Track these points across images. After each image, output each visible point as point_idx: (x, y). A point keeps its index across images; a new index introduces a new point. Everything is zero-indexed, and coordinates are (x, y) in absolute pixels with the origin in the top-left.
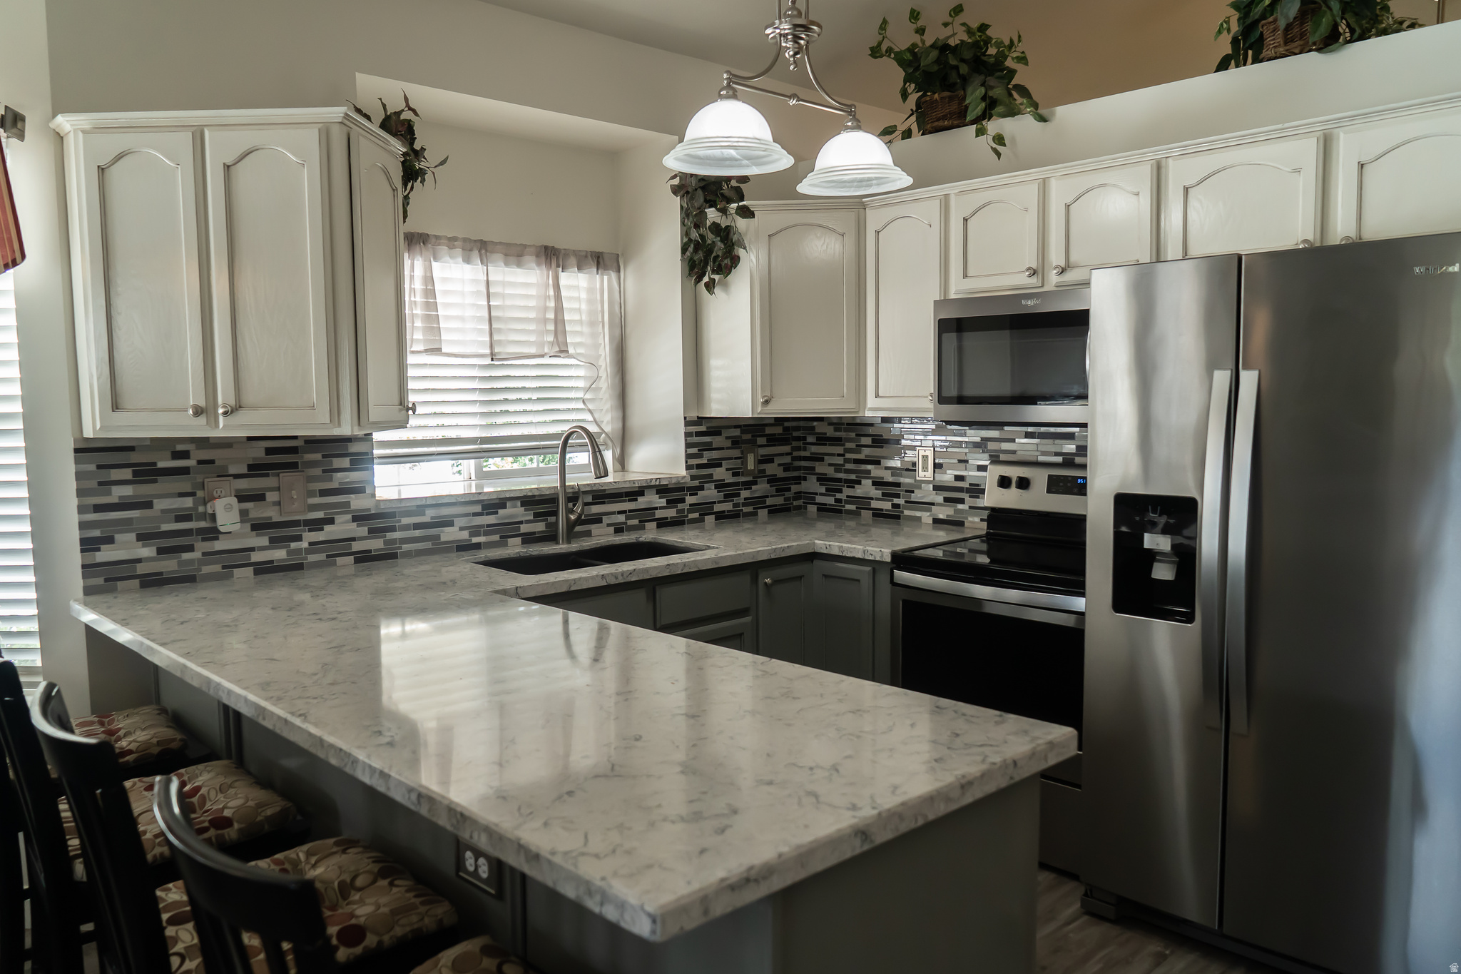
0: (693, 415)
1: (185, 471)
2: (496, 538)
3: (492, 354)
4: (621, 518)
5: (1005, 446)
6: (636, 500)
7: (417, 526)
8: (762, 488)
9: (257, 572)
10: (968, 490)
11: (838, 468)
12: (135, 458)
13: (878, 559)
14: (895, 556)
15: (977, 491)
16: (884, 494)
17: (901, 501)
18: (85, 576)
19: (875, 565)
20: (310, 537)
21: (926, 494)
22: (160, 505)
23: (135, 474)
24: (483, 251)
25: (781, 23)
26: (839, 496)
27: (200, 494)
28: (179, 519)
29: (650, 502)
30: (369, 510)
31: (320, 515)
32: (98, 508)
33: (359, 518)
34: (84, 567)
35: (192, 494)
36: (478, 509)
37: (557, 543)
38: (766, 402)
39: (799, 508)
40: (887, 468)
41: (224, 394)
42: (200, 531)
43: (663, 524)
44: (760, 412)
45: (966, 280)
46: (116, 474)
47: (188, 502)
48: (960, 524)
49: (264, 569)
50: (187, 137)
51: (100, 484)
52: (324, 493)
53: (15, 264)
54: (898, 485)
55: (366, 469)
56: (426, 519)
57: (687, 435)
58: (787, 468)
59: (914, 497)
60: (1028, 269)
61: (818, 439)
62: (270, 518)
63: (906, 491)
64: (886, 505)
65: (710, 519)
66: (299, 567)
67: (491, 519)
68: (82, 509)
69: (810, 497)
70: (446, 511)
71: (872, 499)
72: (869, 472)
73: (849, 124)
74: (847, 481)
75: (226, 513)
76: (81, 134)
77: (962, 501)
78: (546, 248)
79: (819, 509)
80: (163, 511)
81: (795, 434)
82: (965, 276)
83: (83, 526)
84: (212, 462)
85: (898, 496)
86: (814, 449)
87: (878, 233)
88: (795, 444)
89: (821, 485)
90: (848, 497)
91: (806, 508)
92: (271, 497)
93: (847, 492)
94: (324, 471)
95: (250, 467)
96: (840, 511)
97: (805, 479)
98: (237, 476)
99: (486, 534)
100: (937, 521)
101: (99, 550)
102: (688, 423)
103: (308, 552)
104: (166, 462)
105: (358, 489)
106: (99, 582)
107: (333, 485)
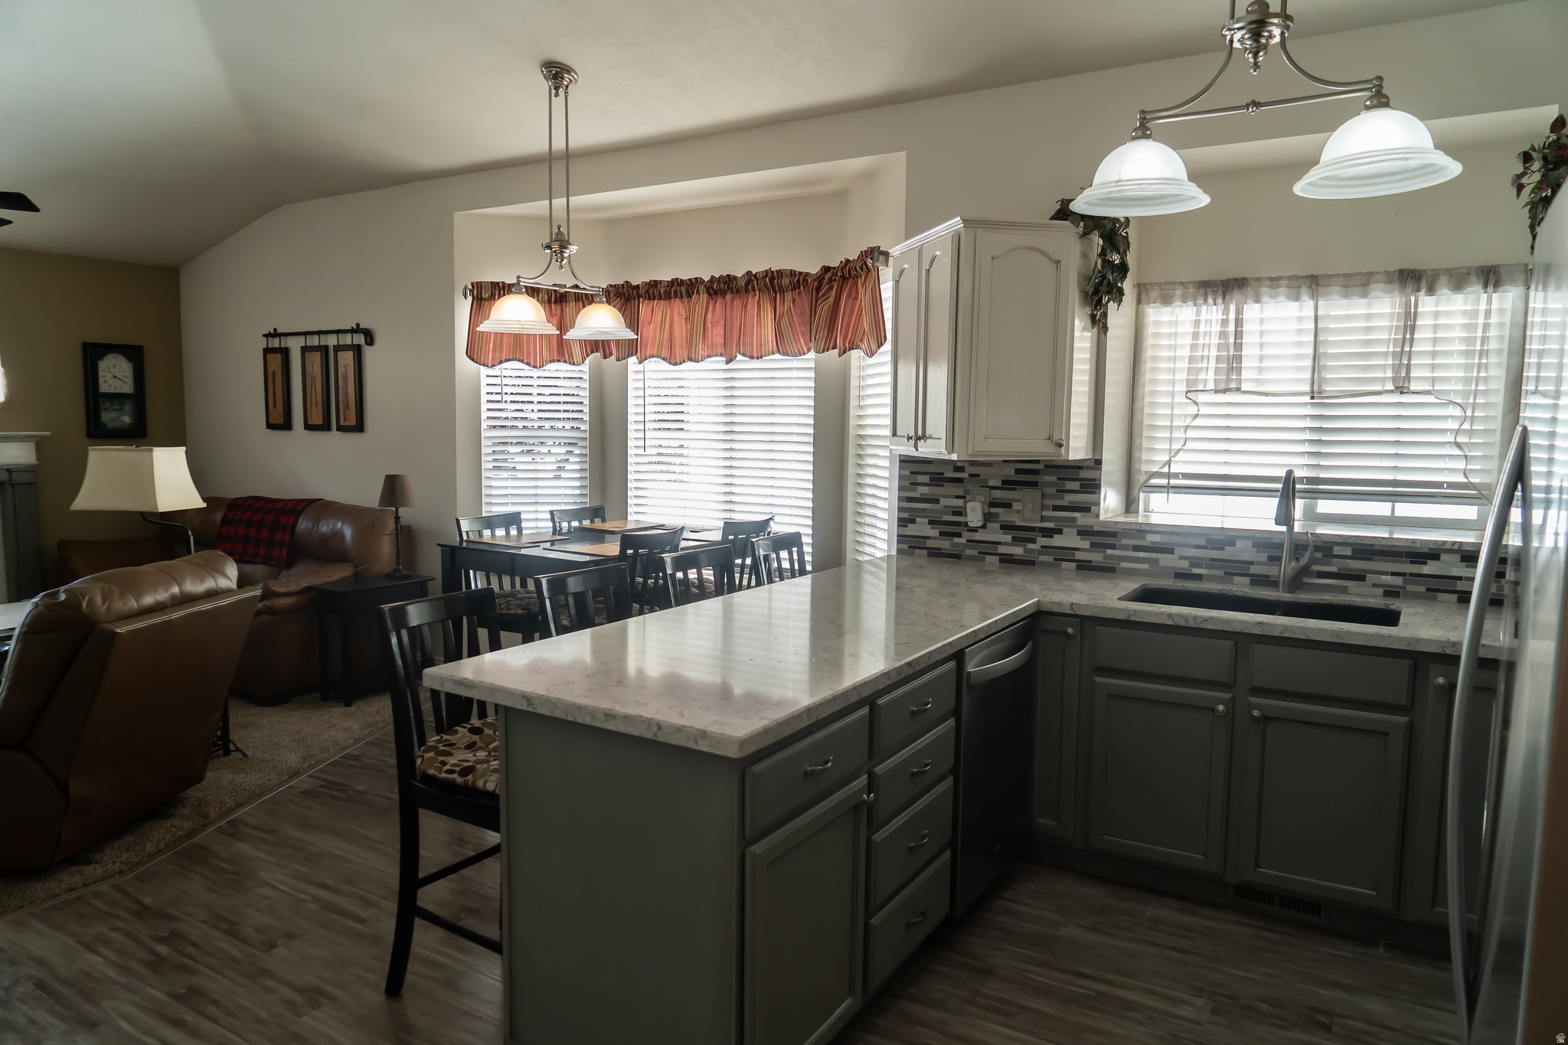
1: (960, 480)
2: (1221, 573)
3: (1312, 392)
4: (1398, 581)
7: (1137, 548)
9: (1001, 561)
12: (932, 469)
18: (898, 542)
20: (1042, 541)
22: (944, 502)
23: (931, 479)
24: (1314, 287)
27: (965, 497)
28: (955, 513)
30: (1093, 527)
31: (1051, 525)
32: (910, 500)
33: (1083, 533)
34: (898, 536)
36: (1203, 542)
37: (1279, 591)
42: (961, 524)
46: (921, 479)
47: (960, 503)
49: (1007, 560)
51: (911, 484)
52: (1056, 508)
53: (882, 344)
55: (1094, 493)
56: (1145, 543)
62: (1014, 522)
66: (1032, 563)
67: (1215, 554)
68: (900, 499)
70: (1168, 539)
75: (974, 515)
78: (1401, 272)
80: (945, 507)
83: (900, 510)
84: (978, 476)
92: (1016, 506)
94: (1058, 491)
95: (1004, 482)
98: (992, 488)
99: (1208, 567)
101: (907, 526)
103: (1040, 553)
104: (950, 474)
105: (1085, 509)
106: (905, 547)
107: (1064, 503)
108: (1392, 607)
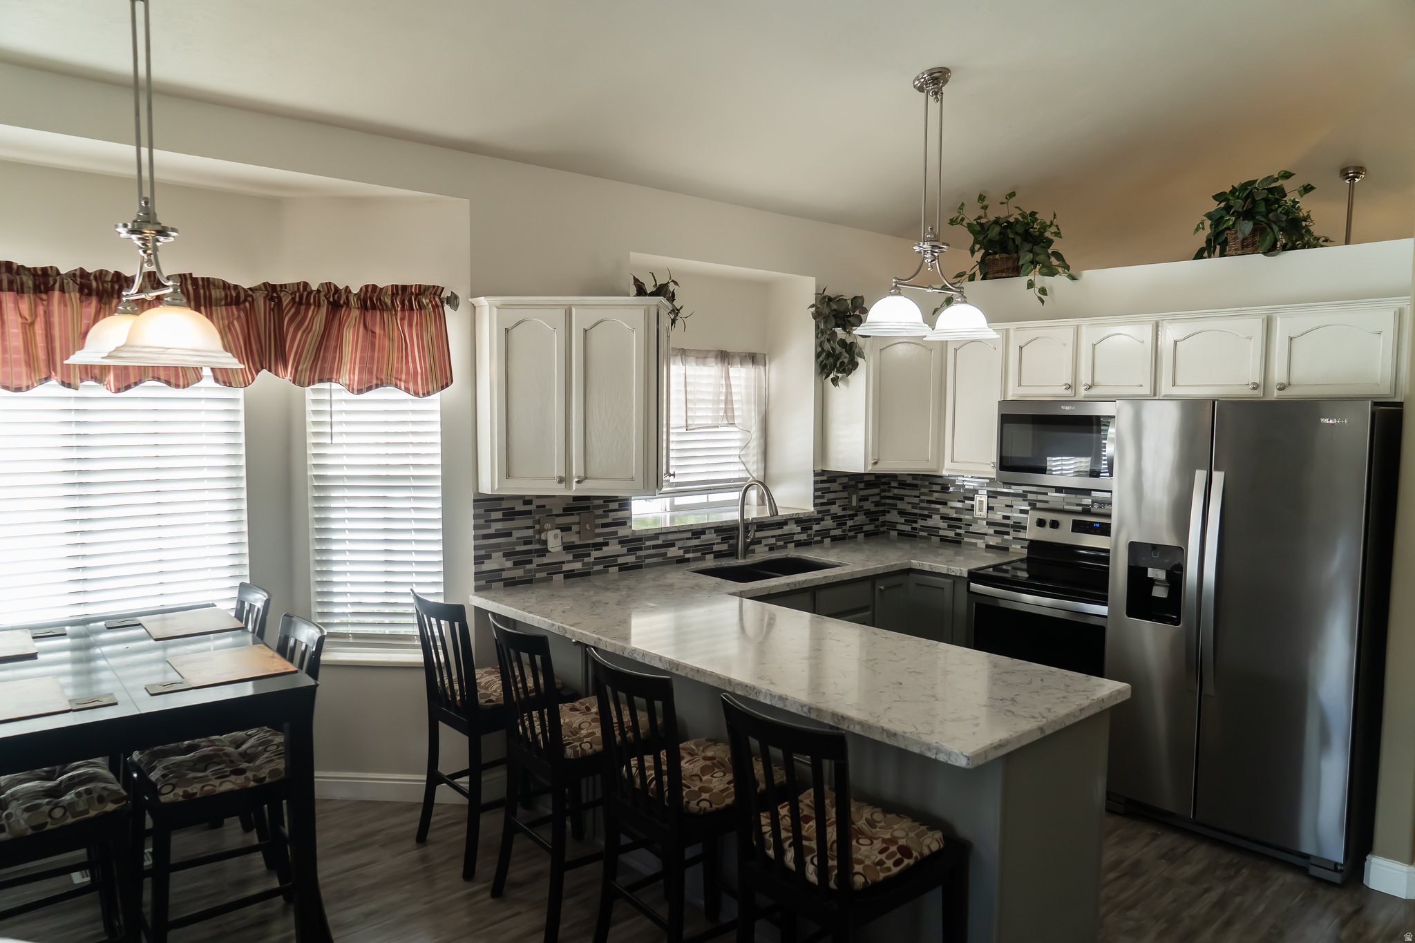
0: (819, 468)
1: (529, 512)
2: (699, 554)
3: (687, 426)
4: (773, 541)
5: (1041, 497)
6: (782, 528)
7: (655, 547)
8: (861, 518)
9: (565, 577)
10: (1012, 526)
11: (914, 506)
12: (505, 505)
13: (958, 574)
14: (970, 572)
15: (1019, 527)
16: (949, 526)
17: (962, 531)
18: (476, 580)
19: (956, 579)
20: (595, 554)
21: (982, 527)
22: (516, 534)
23: (504, 515)
24: (683, 356)
25: (924, 244)
26: (914, 525)
27: (537, 527)
28: (526, 543)
29: (791, 529)
30: (628, 536)
31: (601, 540)
32: (485, 537)
33: (623, 542)
34: (475, 573)
35: (533, 527)
36: (689, 535)
37: (737, 558)
38: (876, 463)
39: (883, 532)
40: (952, 508)
41: (577, 470)
42: (537, 551)
43: (799, 544)
44: (870, 469)
45: (1021, 388)
46: (495, 515)
47: (530, 532)
48: (1006, 549)
49: (570, 575)
50: (561, 313)
51: (486, 521)
52: (604, 526)
53: (447, 386)
54: (960, 520)
55: (627, 510)
56: (659, 542)
57: (816, 482)
58: (877, 504)
59: (971, 529)
60: (1065, 385)
61: (899, 484)
62: (574, 542)
63: (966, 525)
64: (951, 534)
65: (827, 541)
66: (588, 574)
67: (695, 542)
68: (476, 538)
69: (892, 525)
70: (670, 537)
71: (940, 529)
72: (938, 509)
73: (960, 300)
74: (921, 515)
75: (554, 540)
76: (495, 309)
77: (1008, 534)
78: (722, 352)
79: (899, 534)
80: (518, 538)
81: (883, 480)
82: (1020, 385)
83: (476, 548)
84: (544, 506)
85: (960, 528)
86: (896, 491)
87: (956, 350)
88: (882, 487)
89: (901, 517)
90: (921, 526)
91: (889, 533)
92: (575, 528)
93: (921, 523)
94: (604, 511)
95: (565, 510)
96: (916, 536)
97: (889, 512)
98: (558, 515)
99: (694, 552)
100: (988, 547)
101: (483, 563)
102: (816, 474)
103: (593, 563)
104: (520, 507)
105: (623, 523)
106: (483, 583)
107: (609, 520)
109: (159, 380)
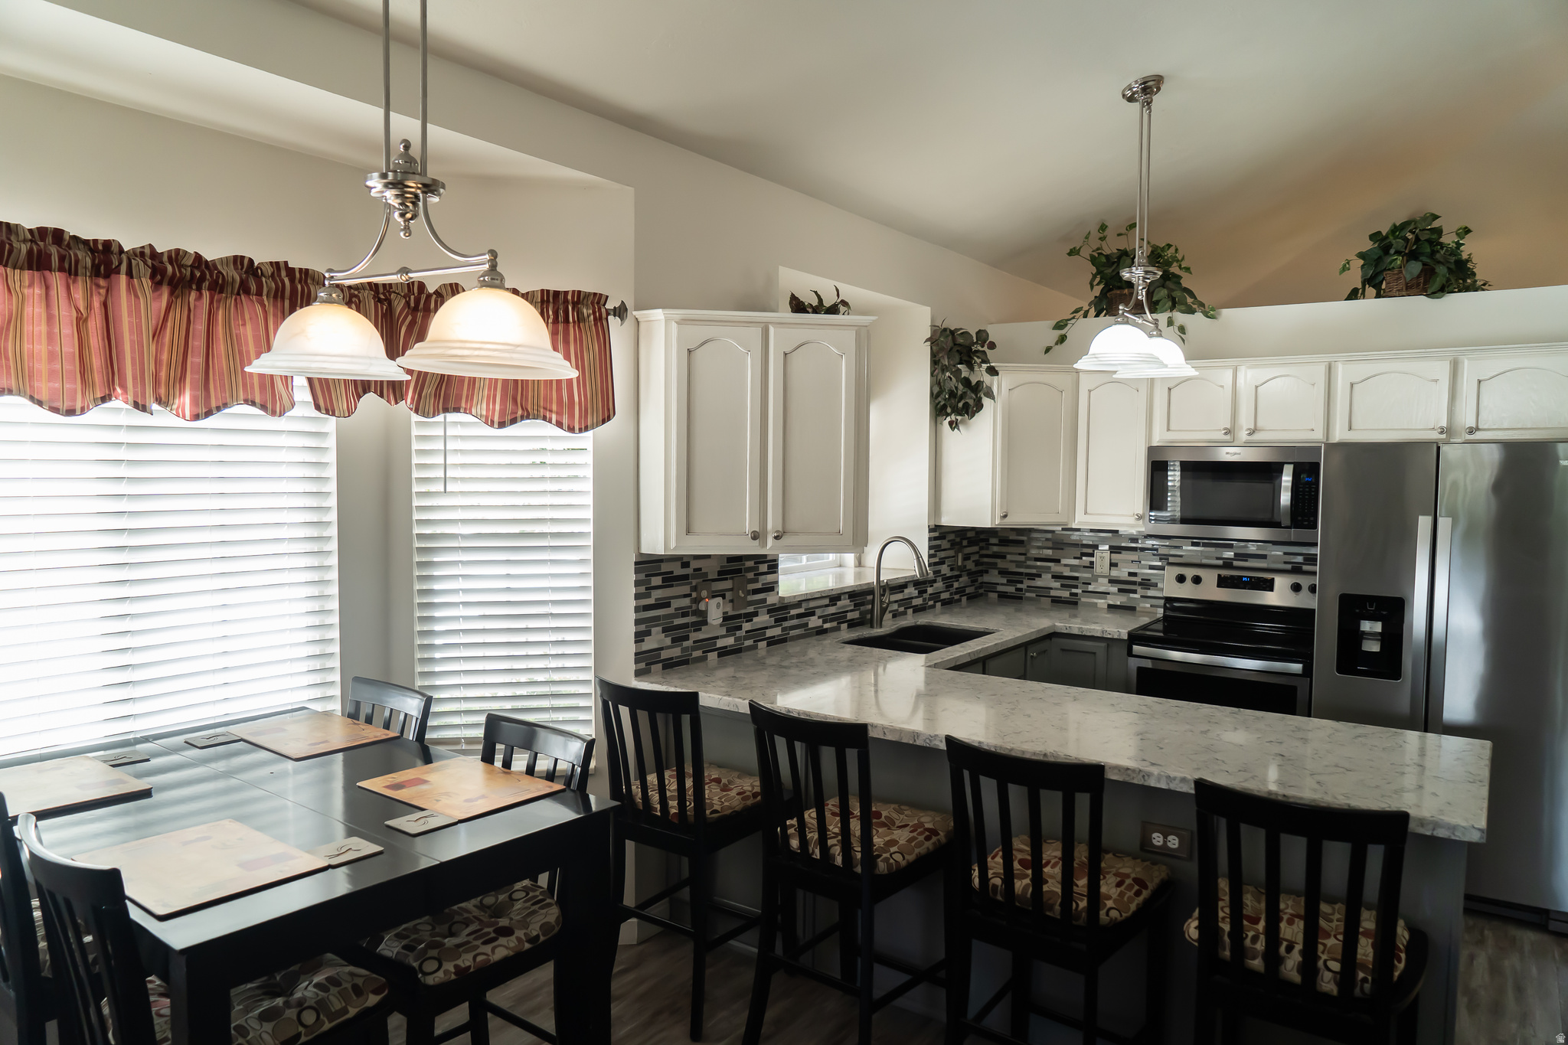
0: (932, 523)
1: (687, 577)
2: (835, 624)
4: (896, 606)
5: (1173, 552)
6: (903, 592)
7: (799, 616)
8: (964, 579)
9: (720, 655)
10: (1140, 584)
11: (1019, 564)
12: (665, 567)
13: (1116, 637)
14: (1130, 634)
15: (1146, 584)
16: (1062, 586)
17: (1079, 591)
18: (636, 662)
19: (1110, 642)
20: (747, 626)
21: (1102, 585)
22: (674, 604)
23: (663, 580)
25: (1137, 269)
26: (1019, 586)
27: (694, 595)
28: (684, 615)
29: (910, 593)
30: (775, 604)
31: (751, 609)
32: (647, 608)
33: (772, 610)
34: (636, 654)
35: (690, 595)
36: (826, 601)
37: (872, 627)
38: (1005, 516)
39: (981, 595)
40: (1066, 565)
41: (772, 524)
42: (694, 624)
43: (918, 610)
44: (997, 522)
45: (1170, 432)
46: (657, 581)
47: (686, 602)
48: (1132, 609)
49: (723, 653)
50: (757, 332)
51: (645, 589)
52: (755, 592)
53: (609, 419)
54: (1076, 578)
55: (775, 573)
56: (801, 610)
57: (930, 539)
58: (977, 563)
59: (1091, 588)
60: (1225, 429)
61: (1000, 541)
62: (729, 612)
63: (1084, 583)
64: (1065, 594)
65: (939, 604)
66: (740, 650)
67: (832, 610)
68: (637, 609)
69: (991, 587)
70: (812, 604)
71: (1051, 589)
72: (1050, 567)
73: (1155, 333)
74: (1027, 574)
75: (716, 610)
76: (674, 326)
77: (1135, 592)
79: (999, 596)
80: (676, 609)
81: (982, 537)
82: (1168, 430)
83: (637, 622)
84: (700, 569)
85: (1076, 587)
86: (995, 549)
87: (1090, 391)
88: (982, 544)
89: (1002, 577)
90: (1028, 587)
91: (987, 595)
92: (729, 595)
93: (1027, 583)
94: (756, 574)
95: (720, 572)
96: (1021, 598)
97: (987, 572)
98: (713, 580)
99: (831, 621)
100: (1110, 606)
101: (643, 641)
102: (931, 530)
103: (745, 638)
104: (679, 571)
105: (771, 588)
106: (642, 665)
107: (759, 586)
108: (918, 623)
109: (253, 404)
